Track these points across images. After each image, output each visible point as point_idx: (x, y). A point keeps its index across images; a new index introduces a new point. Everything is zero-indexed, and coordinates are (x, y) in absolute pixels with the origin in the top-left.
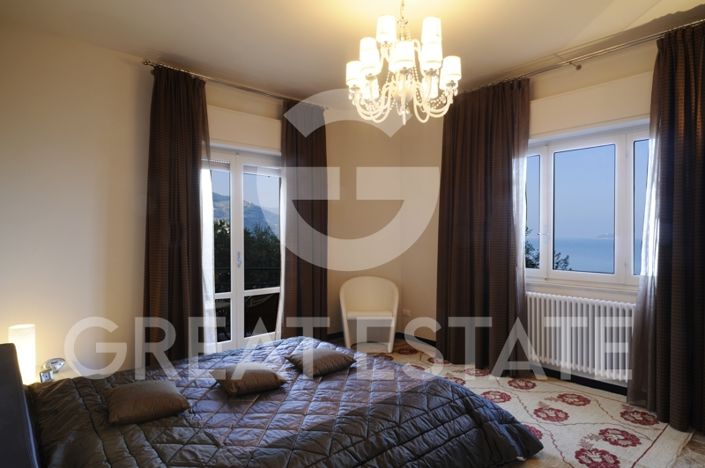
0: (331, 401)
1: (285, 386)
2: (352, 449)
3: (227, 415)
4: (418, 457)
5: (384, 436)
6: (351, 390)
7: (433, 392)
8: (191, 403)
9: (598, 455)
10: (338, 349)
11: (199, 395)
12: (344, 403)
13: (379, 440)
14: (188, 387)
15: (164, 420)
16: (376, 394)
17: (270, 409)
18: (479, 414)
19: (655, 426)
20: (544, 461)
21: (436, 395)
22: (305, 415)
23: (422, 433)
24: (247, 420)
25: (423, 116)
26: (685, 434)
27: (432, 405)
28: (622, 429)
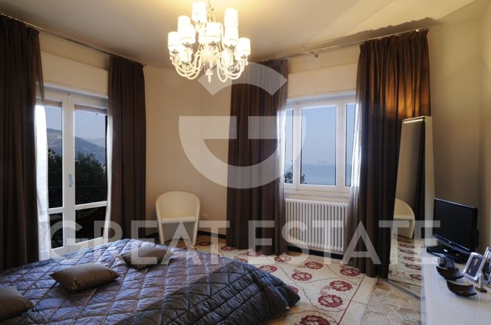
0: (158, 286)
1: (119, 278)
2: (178, 320)
3: (70, 309)
4: (224, 318)
5: (200, 306)
6: (172, 276)
7: (232, 271)
8: (34, 302)
9: (331, 299)
10: (157, 246)
11: (40, 295)
12: (168, 287)
13: (197, 310)
14: (28, 289)
15: (8, 320)
16: (192, 277)
17: (108, 298)
18: (262, 282)
19: (359, 276)
20: (301, 307)
21: (233, 273)
22: (138, 300)
23: (226, 300)
24: (88, 310)
25: (223, 77)
26: (374, 279)
27: (231, 280)
28: (341, 280)
